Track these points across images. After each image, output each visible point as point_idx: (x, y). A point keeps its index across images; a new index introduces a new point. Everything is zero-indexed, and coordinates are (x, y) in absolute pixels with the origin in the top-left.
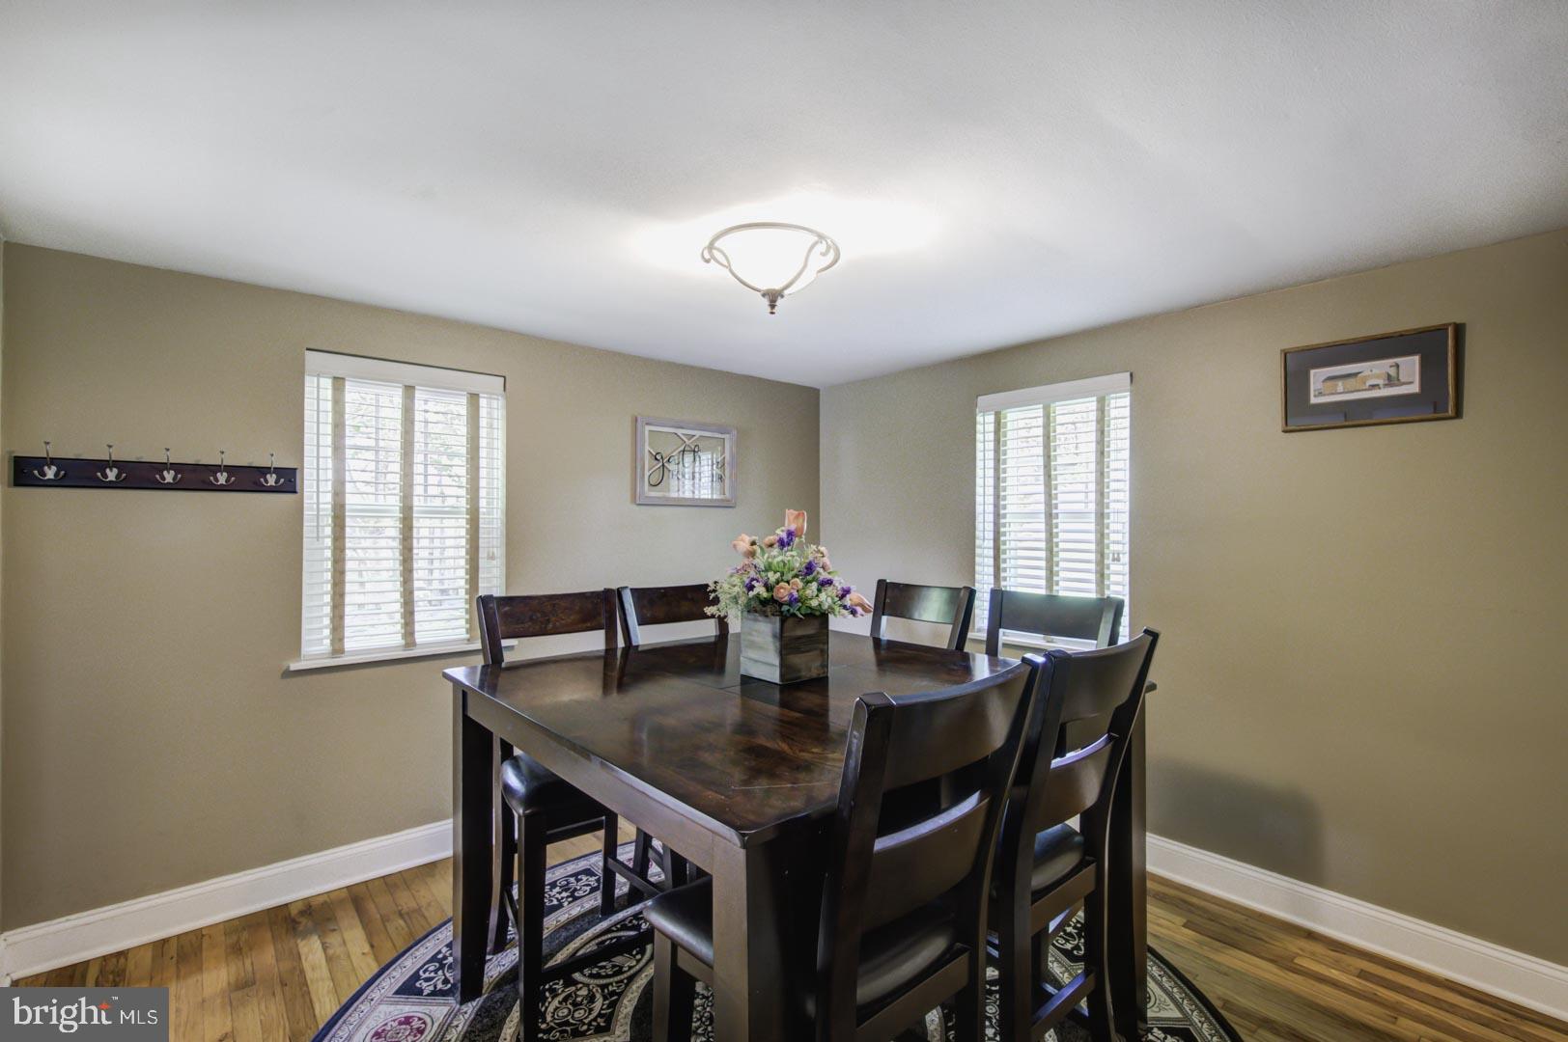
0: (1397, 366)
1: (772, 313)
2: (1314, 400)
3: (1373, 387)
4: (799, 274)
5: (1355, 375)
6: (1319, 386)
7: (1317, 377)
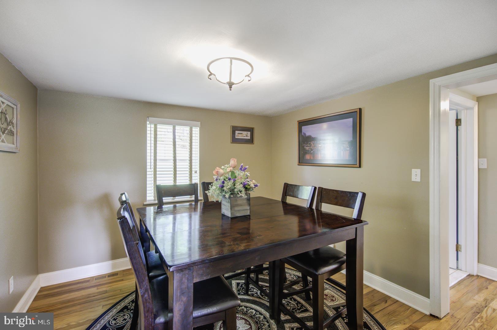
0: (247, 133)
1: (231, 90)
2: (236, 137)
3: (244, 136)
4: (241, 82)
5: (242, 133)
6: (237, 134)
7: (237, 132)
